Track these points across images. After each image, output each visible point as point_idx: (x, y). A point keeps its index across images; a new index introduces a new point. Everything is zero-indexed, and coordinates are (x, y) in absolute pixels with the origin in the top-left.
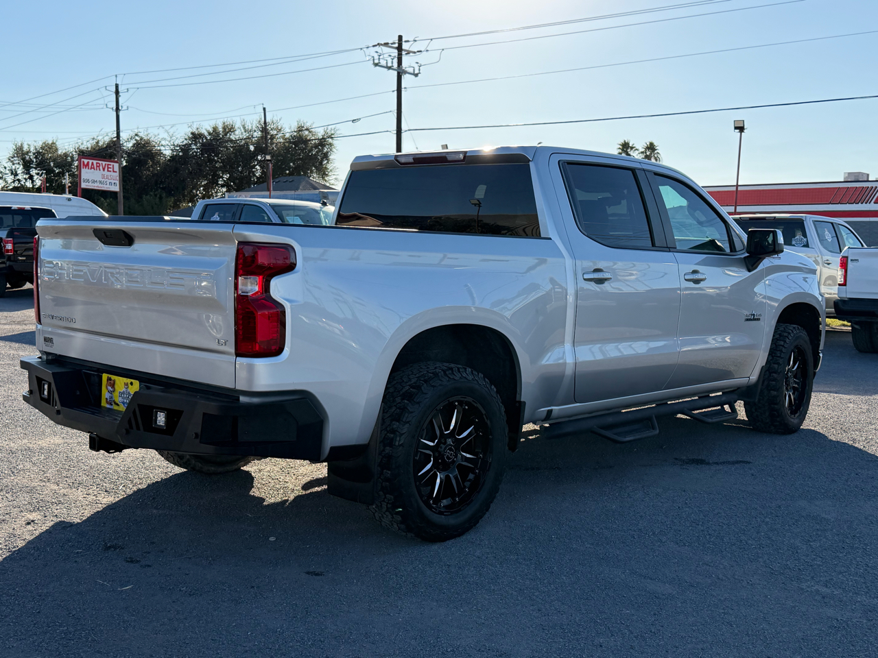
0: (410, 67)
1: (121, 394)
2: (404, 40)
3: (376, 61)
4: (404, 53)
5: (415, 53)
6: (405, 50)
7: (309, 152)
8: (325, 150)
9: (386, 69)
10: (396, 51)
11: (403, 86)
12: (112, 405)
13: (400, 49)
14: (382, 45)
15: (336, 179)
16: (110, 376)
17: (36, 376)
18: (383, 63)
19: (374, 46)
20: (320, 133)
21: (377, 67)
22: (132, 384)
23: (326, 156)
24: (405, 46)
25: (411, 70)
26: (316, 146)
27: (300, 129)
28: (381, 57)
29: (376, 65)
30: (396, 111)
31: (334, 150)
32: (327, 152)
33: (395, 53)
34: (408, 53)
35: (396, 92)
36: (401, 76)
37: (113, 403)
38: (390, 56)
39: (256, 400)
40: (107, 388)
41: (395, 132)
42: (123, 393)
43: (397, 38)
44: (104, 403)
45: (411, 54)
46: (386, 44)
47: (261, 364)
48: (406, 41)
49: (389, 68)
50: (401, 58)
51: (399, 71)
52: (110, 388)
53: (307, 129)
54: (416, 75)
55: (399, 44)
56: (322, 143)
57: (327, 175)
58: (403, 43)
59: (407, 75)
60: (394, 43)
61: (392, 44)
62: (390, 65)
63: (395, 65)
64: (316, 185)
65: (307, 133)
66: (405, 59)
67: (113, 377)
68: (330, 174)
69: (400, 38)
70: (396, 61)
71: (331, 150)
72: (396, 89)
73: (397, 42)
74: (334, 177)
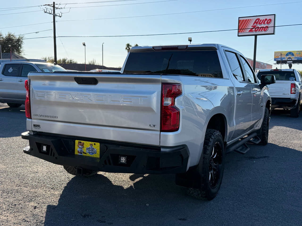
0: (58, 14)
1: (88, 149)
2: (55, 4)
3: (45, 11)
4: (55, 8)
5: (59, 8)
6: (56, 8)
7: (13, 44)
8: (20, 43)
9: (49, 14)
10: (53, 8)
11: (56, 21)
12: (82, 153)
13: (54, 7)
14: (47, 5)
15: (24, 54)
16: (80, 141)
17: (36, 142)
18: (48, 12)
19: (44, 5)
20: (17, 37)
21: (46, 13)
22: (95, 144)
23: (20, 45)
24: (56, 6)
25: (58, 15)
26: (16, 42)
27: (9, 35)
28: (47, 9)
29: (45, 12)
30: (53, 30)
31: (23, 43)
32: (20, 44)
33: (52, 8)
34: (57, 8)
35: (53, 23)
36: (55, 17)
37: (83, 153)
38: (51, 9)
39: (167, 150)
40: (78, 146)
41: (53, 37)
42: (89, 148)
43: (53, 3)
44: (76, 153)
45: (58, 9)
46: (49, 5)
47: (171, 135)
48: (56, 4)
49: (50, 14)
50: (55, 10)
51: (54, 15)
52: (80, 146)
53: (12, 35)
54: (60, 17)
55: (53, 5)
56: (19, 40)
57: (20, 53)
58: (55, 5)
59: (57, 16)
60: (52, 5)
61: (51, 5)
62: (50, 12)
63: (53, 13)
64: (18, 56)
65: (12, 37)
66: (56, 10)
67: (82, 142)
68: (22, 52)
69: (54, 3)
70: (53, 11)
71: (22, 43)
72: (53, 21)
73: (53, 4)
74: (23, 53)
